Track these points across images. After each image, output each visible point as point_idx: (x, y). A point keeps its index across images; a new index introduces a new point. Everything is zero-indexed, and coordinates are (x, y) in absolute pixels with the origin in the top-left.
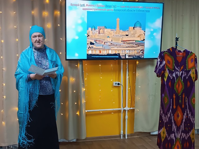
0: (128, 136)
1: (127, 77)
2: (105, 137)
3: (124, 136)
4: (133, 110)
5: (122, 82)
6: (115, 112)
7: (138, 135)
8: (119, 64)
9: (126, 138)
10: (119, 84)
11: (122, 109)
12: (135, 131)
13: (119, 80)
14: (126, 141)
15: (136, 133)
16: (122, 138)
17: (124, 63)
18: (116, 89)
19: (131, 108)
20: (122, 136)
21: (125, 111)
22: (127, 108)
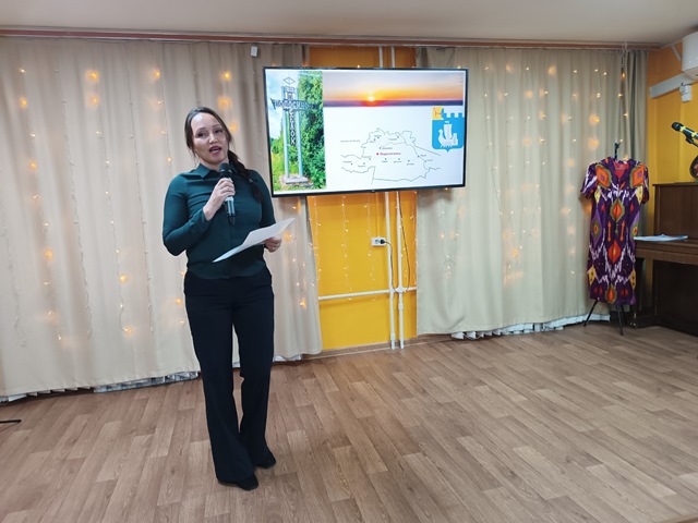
0: (405, 343)
1: (399, 227)
2: (360, 348)
3: (398, 343)
4: (414, 292)
5: (388, 239)
6: (378, 297)
7: (424, 340)
8: (382, 200)
9: (402, 346)
10: (382, 242)
11: (392, 292)
12: (419, 333)
13: (383, 233)
14: (403, 353)
15: (420, 336)
16: (393, 347)
17: (392, 199)
18: (379, 252)
19: (410, 289)
20: (393, 344)
21: (397, 293)
22: (401, 289)
